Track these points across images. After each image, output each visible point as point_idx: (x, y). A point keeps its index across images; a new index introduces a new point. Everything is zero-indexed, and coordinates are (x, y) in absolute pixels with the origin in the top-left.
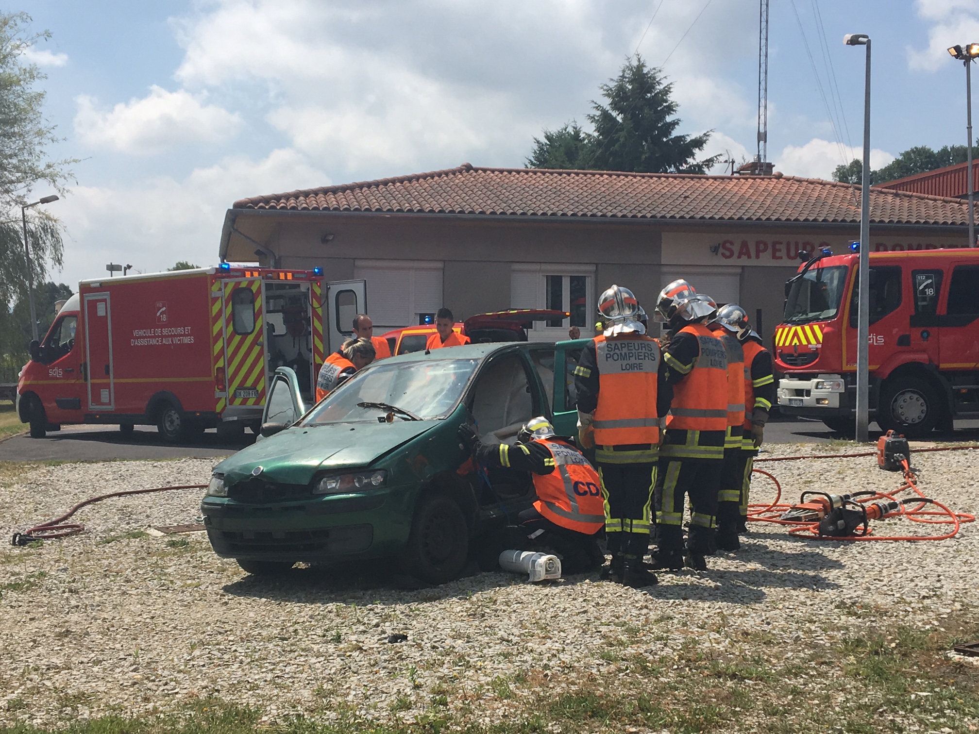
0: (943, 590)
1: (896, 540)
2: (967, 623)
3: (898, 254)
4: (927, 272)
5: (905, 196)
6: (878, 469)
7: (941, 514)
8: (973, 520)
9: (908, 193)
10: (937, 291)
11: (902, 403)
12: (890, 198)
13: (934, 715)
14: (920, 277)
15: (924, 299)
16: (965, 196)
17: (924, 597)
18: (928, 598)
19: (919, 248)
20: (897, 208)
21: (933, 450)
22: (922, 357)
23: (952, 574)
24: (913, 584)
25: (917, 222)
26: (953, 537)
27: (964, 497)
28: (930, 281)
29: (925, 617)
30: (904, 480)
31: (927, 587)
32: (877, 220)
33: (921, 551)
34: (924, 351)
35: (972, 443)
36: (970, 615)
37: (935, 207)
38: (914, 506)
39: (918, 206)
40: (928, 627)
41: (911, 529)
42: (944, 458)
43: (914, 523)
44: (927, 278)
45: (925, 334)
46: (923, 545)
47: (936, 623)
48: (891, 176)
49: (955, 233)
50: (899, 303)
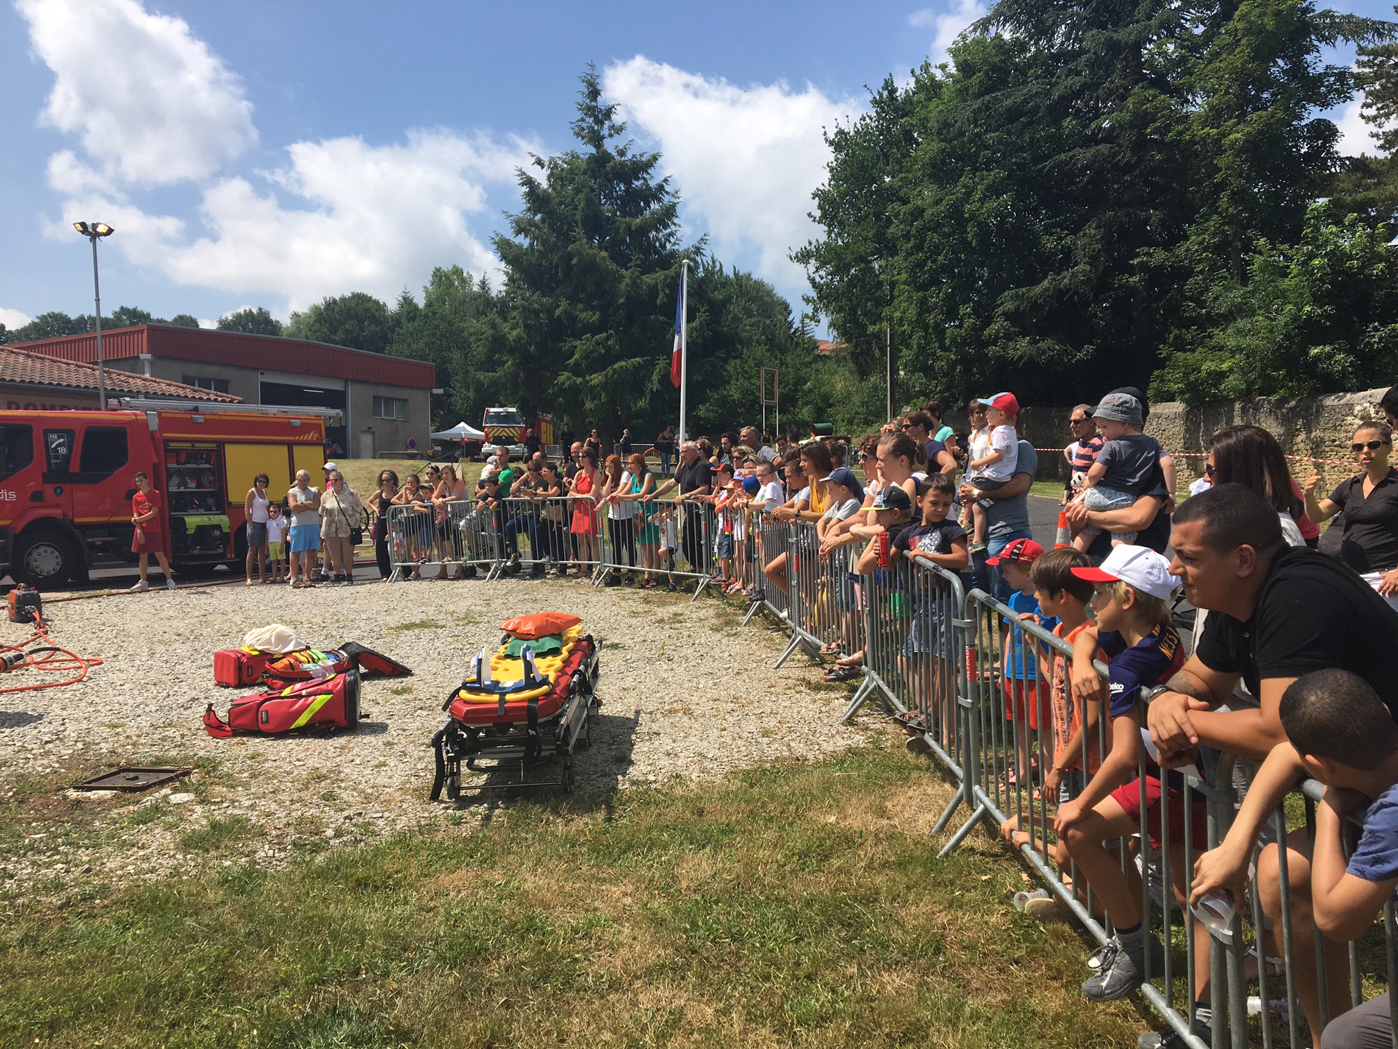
0: (66, 733)
1: (22, 690)
2: (87, 760)
3: (31, 413)
4: (60, 432)
5: (37, 357)
6: (8, 622)
7: (70, 660)
8: (101, 663)
9: (40, 355)
10: (70, 450)
11: (36, 556)
12: (21, 359)
13: (48, 854)
14: (53, 436)
15: (57, 457)
16: (96, 363)
17: (46, 742)
18: (50, 742)
19: (53, 408)
20: (29, 369)
21: (68, 599)
22: (57, 512)
23: (76, 716)
24: (36, 731)
25: (50, 384)
26: (80, 681)
27: (94, 643)
28: (62, 440)
29: (45, 762)
30: (35, 631)
31: (50, 732)
32: (8, 378)
33: (47, 699)
34: (58, 506)
35: (106, 591)
36: (91, 753)
37: (68, 371)
38: (44, 654)
39: (51, 368)
40: (48, 770)
41: (39, 678)
42: (77, 607)
43: (42, 672)
44: (59, 437)
45: (58, 491)
46: (49, 693)
47: (57, 765)
48: (28, 337)
49: (87, 397)
50: (30, 461)
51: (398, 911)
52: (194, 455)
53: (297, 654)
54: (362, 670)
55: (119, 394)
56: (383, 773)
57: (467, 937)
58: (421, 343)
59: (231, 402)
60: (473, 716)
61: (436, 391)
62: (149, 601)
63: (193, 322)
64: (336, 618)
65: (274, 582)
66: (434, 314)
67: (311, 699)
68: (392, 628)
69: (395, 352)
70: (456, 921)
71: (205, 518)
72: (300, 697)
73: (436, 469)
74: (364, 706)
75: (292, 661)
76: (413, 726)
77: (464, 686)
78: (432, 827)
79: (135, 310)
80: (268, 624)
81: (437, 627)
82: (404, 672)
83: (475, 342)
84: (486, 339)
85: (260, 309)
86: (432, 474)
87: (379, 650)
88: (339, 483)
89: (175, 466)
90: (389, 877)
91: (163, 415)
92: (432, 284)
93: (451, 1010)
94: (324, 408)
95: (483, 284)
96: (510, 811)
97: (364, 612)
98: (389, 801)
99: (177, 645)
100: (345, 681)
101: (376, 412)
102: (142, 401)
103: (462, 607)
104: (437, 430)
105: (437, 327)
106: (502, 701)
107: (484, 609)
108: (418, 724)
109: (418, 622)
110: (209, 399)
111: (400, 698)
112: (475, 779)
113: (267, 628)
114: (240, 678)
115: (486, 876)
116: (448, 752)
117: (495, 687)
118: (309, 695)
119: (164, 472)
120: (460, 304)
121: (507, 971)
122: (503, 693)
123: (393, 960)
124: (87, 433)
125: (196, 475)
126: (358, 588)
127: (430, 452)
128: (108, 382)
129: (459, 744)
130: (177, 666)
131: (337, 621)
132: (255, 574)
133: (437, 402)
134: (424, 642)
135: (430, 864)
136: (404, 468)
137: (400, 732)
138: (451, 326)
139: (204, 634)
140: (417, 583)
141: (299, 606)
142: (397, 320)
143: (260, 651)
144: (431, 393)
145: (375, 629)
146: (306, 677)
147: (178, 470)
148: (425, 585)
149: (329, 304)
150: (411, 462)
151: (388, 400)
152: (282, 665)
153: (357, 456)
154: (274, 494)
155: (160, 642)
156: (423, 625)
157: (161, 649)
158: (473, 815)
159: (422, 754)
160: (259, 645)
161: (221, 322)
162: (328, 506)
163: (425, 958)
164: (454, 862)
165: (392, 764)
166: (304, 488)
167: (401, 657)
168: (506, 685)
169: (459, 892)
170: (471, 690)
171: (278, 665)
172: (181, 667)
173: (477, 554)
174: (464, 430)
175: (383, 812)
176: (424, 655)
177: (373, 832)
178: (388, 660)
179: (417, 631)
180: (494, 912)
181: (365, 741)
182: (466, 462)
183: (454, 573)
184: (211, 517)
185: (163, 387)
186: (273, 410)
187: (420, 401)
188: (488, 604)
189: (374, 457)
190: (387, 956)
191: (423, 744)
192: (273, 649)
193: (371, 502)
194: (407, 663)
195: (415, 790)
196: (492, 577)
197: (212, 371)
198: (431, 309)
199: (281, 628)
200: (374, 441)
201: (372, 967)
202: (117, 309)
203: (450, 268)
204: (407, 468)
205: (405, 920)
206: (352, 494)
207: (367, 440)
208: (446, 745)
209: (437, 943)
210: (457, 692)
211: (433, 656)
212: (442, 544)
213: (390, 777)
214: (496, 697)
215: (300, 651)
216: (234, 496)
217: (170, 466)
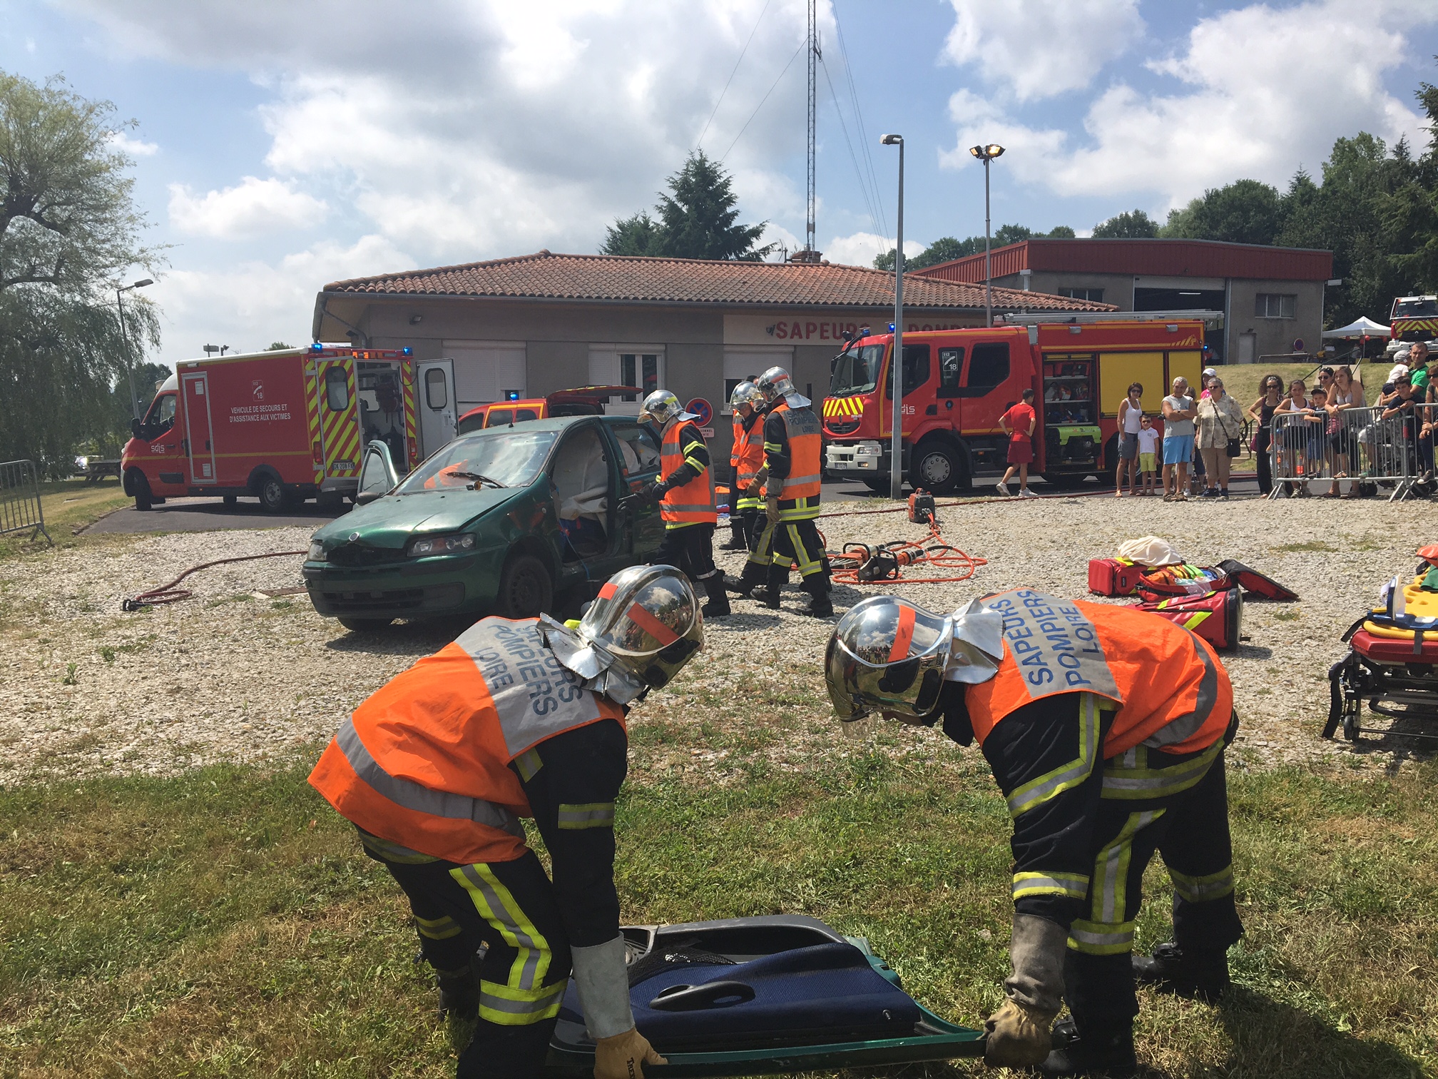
1: (922, 582)
3: (927, 334)
4: (951, 350)
5: (934, 282)
6: (908, 522)
7: (960, 559)
8: (985, 563)
9: (936, 279)
10: (960, 367)
11: (930, 465)
12: (921, 284)
14: (945, 354)
15: (948, 373)
16: (984, 282)
19: (945, 328)
20: (927, 293)
21: (955, 504)
22: (946, 424)
26: (968, 578)
27: (979, 544)
28: (953, 357)
30: (930, 531)
32: (910, 303)
33: (942, 591)
34: (948, 419)
35: (987, 498)
37: (959, 292)
38: (938, 552)
39: (945, 291)
41: (935, 573)
42: (963, 511)
43: (936, 567)
44: (951, 355)
45: (949, 405)
46: (944, 586)
48: (923, 264)
49: (974, 315)
50: (927, 377)
51: (1286, 845)
52: (1069, 367)
53: (1172, 568)
54: (1242, 590)
55: (1001, 311)
56: (1267, 701)
57: (1370, 890)
58: (1317, 230)
59: (1106, 311)
60: (1378, 651)
61: (1331, 283)
62: (1025, 509)
63: (1069, 232)
64: (1210, 534)
65: (1143, 495)
66: (1334, 193)
67: (1188, 614)
68: (1274, 548)
69: (1282, 243)
70: (1355, 870)
71: (1078, 429)
72: (1176, 611)
73: (1330, 372)
74: (1244, 628)
75: (1167, 575)
76: (1300, 655)
77: (1370, 617)
78: (1324, 766)
79: (1015, 227)
80: (1140, 536)
81: (1328, 550)
82: (1290, 597)
83: (1387, 220)
84: (1402, 214)
85: (1137, 212)
86: (1325, 378)
87: (1259, 570)
88: (1218, 391)
89: (1051, 378)
90: (1276, 809)
91: (1043, 328)
92: (1333, 158)
93: (1350, 963)
94: (1203, 311)
95: (1400, 150)
96: (1423, 765)
97: (1242, 529)
98: (1275, 731)
99: (1052, 551)
100: (1225, 600)
101: (1259, 311)
102: (1023, 316)
103: (1358, 530)
104: (1330, 328)
105: (1338, 208)
106: (1419, 637)
107: (1387, 534)
108: (1306, 653)
109: (1305, 543)
110: (1085, 310)
111: (1284, 624)
112: (1378, 722)
113: (1141, 540)
114: (1114, 588)
115: (1392, 831)
116: (1346, 688)
117: (1408, 622)
118: (1186, 610)
119: (1041, 383)
120: (1368, 177)
121: (1419, 937)
122: (1420, 629)
123: (1282, 895)
124: (974, 350)
125: (1071, 386)
126: (1235, 504)
127: (1320, 353)
128: (993, 300)
129: (1360, 681)
130: (1053, 571)
131: (1213, 537)
132: (1125, 486)
133: (1332, 295)
134: (1311, 566)
135: (1323, 804)
136: (1288, 372)
137: (1286, 660)
138: (1355, 205)
139: (1078, 542)
140: (1303, 501)
141: (1172, 520)
142: (1288, 204)
143: (1134, 562)
144: (1326, 285)
145: (1255, 548)
146: (1181, 592)
147: (1054, 382)
148: (1312, 503)
149: (1212, 196)
150: (1298, 365)
151: (1274, 298)
152: (1157, 578)
153: (1234, 361)
154: (1146, 403)
155: (1036, 547)
156: (1311, 547)
157: (1037, 554)
158: (1376, 761)
159: (1312, 686)
160: (1134, 556)
161: (1096, 230)
162: (1204, 415)
163: (1319, 901)
164: (1353, 807)
165: (1277, 693)
166: (1179, 396)
167: (1286, 580)
168: (1424, 621)
169: (1359, 840)
170: (1378, 622)
171: (1153, 578)
172: (1057, 573)
173: (1380, 470)
174: (1366, 325)
175: (1267, 741)
176: (1313, 580)
177: (1257, 760)
178: (1270, 583)
179: (1303, 553)
180: (1404, 872)
181: (1246, 664)
182: (1365, 362)
183: (1348, 491)
184: (1084, 428)
185: (1042, 300)
186: (1149, 316)
187: (1312, 296)
188: (1392, 528)
189: (1254, 362)
190: (1274, 888)
191: (1313, 676)
192: (1147, 561)
193: (1253, 410)
194: (1293, 587)
195: (1304, 724)
196: (1397, 497)
197: (1087, 281)
198: (1330, 188)
199: (1156, 540)
200: (1254, 344)
201: (1257, 896)
202: (1000, 229)
203: (1356, 136)
204: (1293, 372)
205: (1294, 858)
206: (1232, 402)
207: (1246, 343)
208: (1344, 680)
209: (1332, 889)
210: (1361, 622)
211: (1323, 582)
212: (1335, 457)
213: (1275, 706)
214: (1411, 633)
215: (1175, 565)
216: (1106, 407)
217: (1046, 378)
